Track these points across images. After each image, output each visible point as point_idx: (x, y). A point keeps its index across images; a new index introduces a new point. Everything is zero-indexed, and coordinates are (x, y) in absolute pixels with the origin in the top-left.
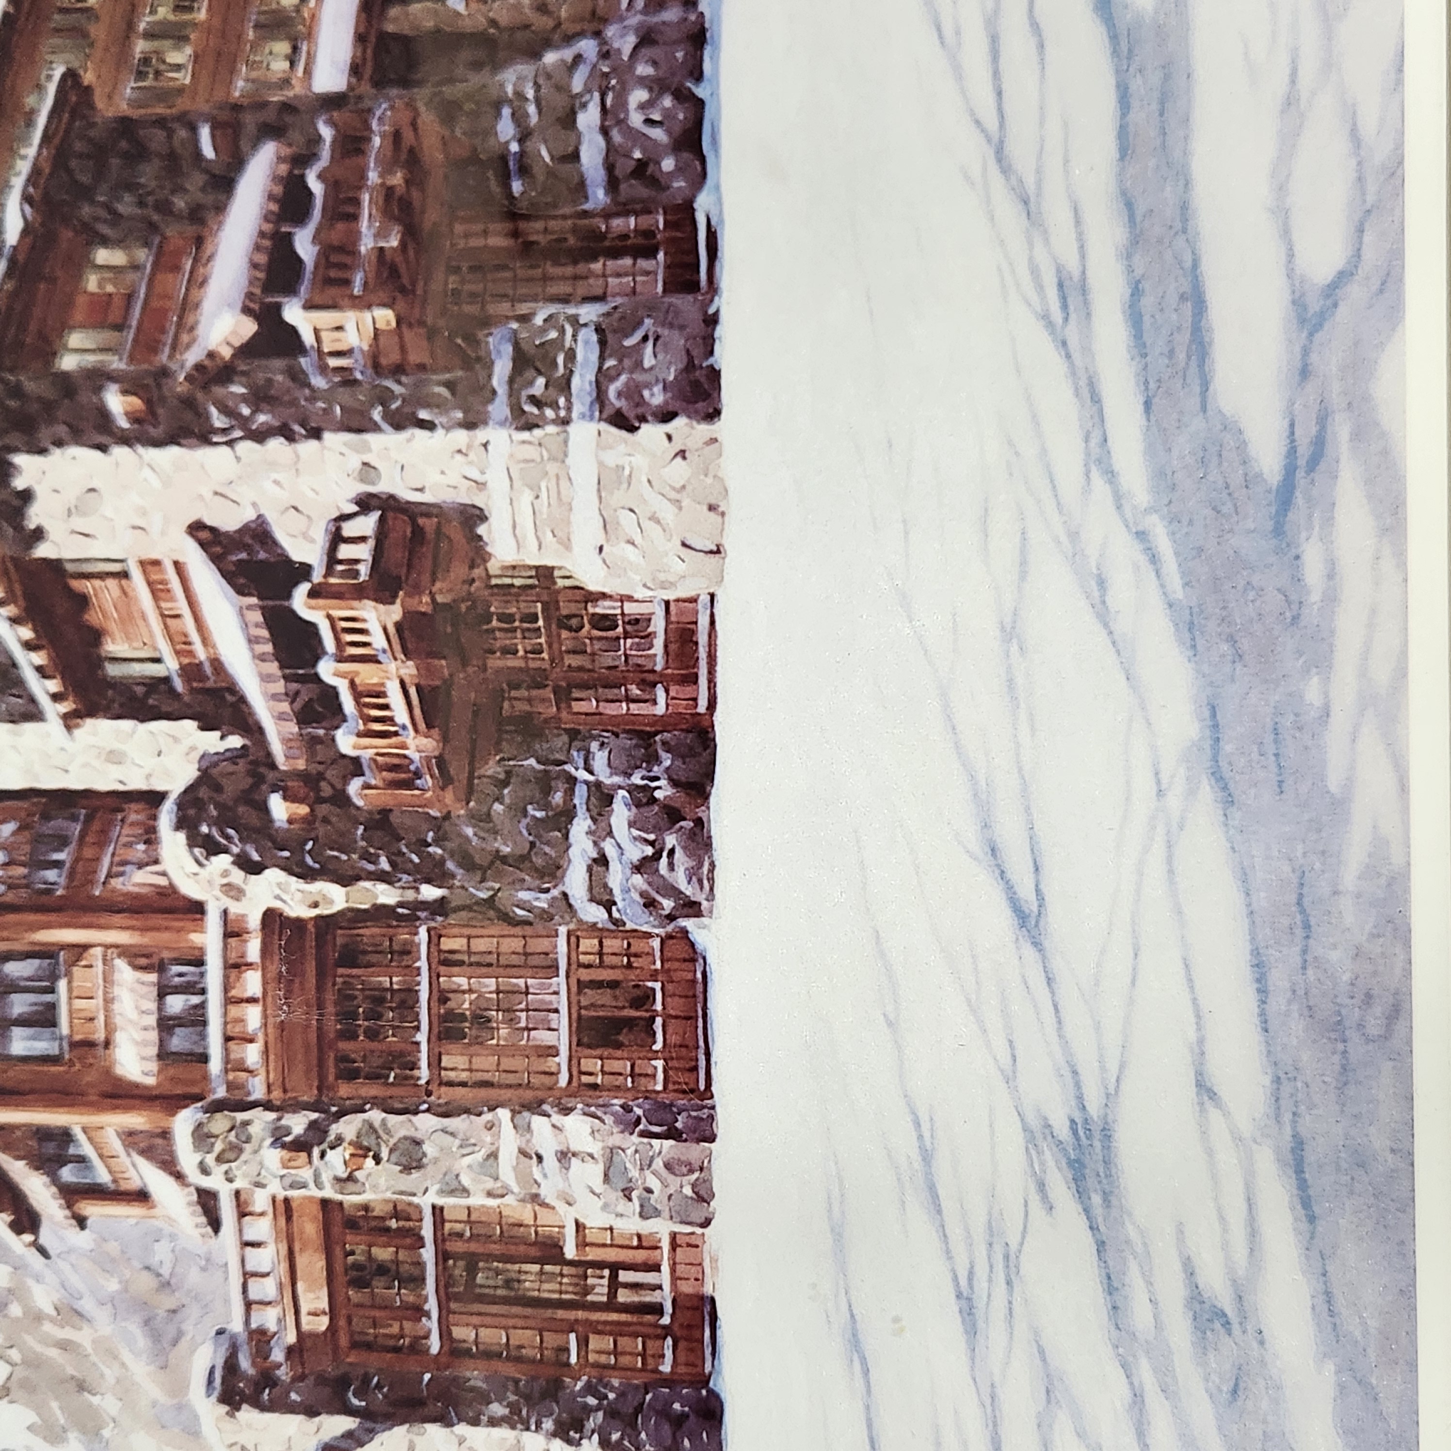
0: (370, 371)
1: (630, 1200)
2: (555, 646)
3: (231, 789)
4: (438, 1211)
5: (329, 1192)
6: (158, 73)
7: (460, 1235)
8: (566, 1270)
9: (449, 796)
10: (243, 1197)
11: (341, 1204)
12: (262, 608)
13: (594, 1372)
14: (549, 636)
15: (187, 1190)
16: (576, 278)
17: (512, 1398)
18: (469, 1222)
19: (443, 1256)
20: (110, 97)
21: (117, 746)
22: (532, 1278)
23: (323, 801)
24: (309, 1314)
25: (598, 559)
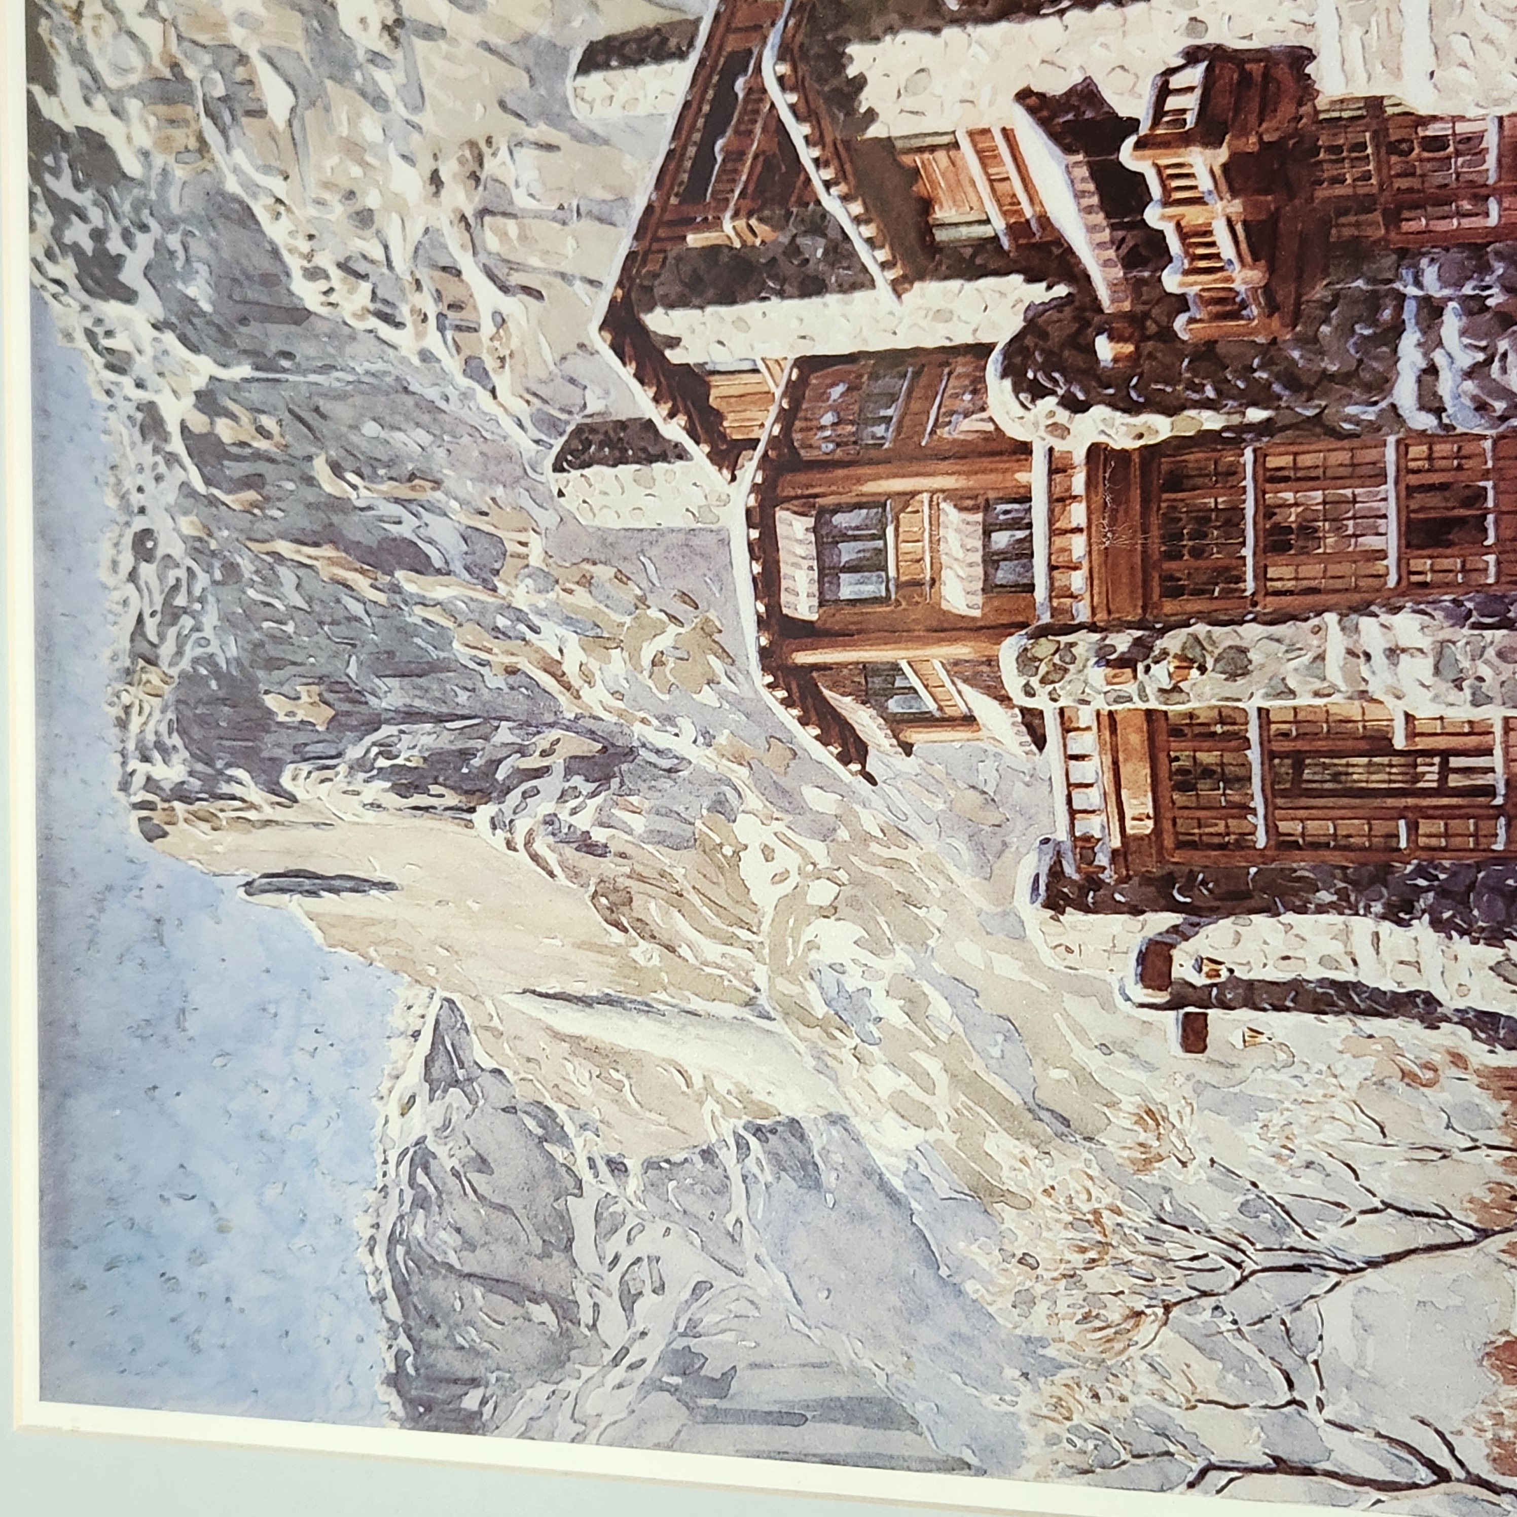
1: (1461, 689)
2: (1385, 171)
3: (1056, 335)
4: (1262, 712)
5: (1153, 704)
7: (1286, 735)
8: (1395, 760)
9: (1275, 323)
10: (1067, 714)
11: (1166, 713)
12: (1089, 164)
13: (1424, 855)
14: (1379, 162)
15: (1010, 712)
17: (1341, 885)
18: (1296, 722)
19: (1269, 755)
21: (943, 305)
22: (1360, 770)
23: (1149, 338)
24: (1134, 819)
25: (1429, 84)
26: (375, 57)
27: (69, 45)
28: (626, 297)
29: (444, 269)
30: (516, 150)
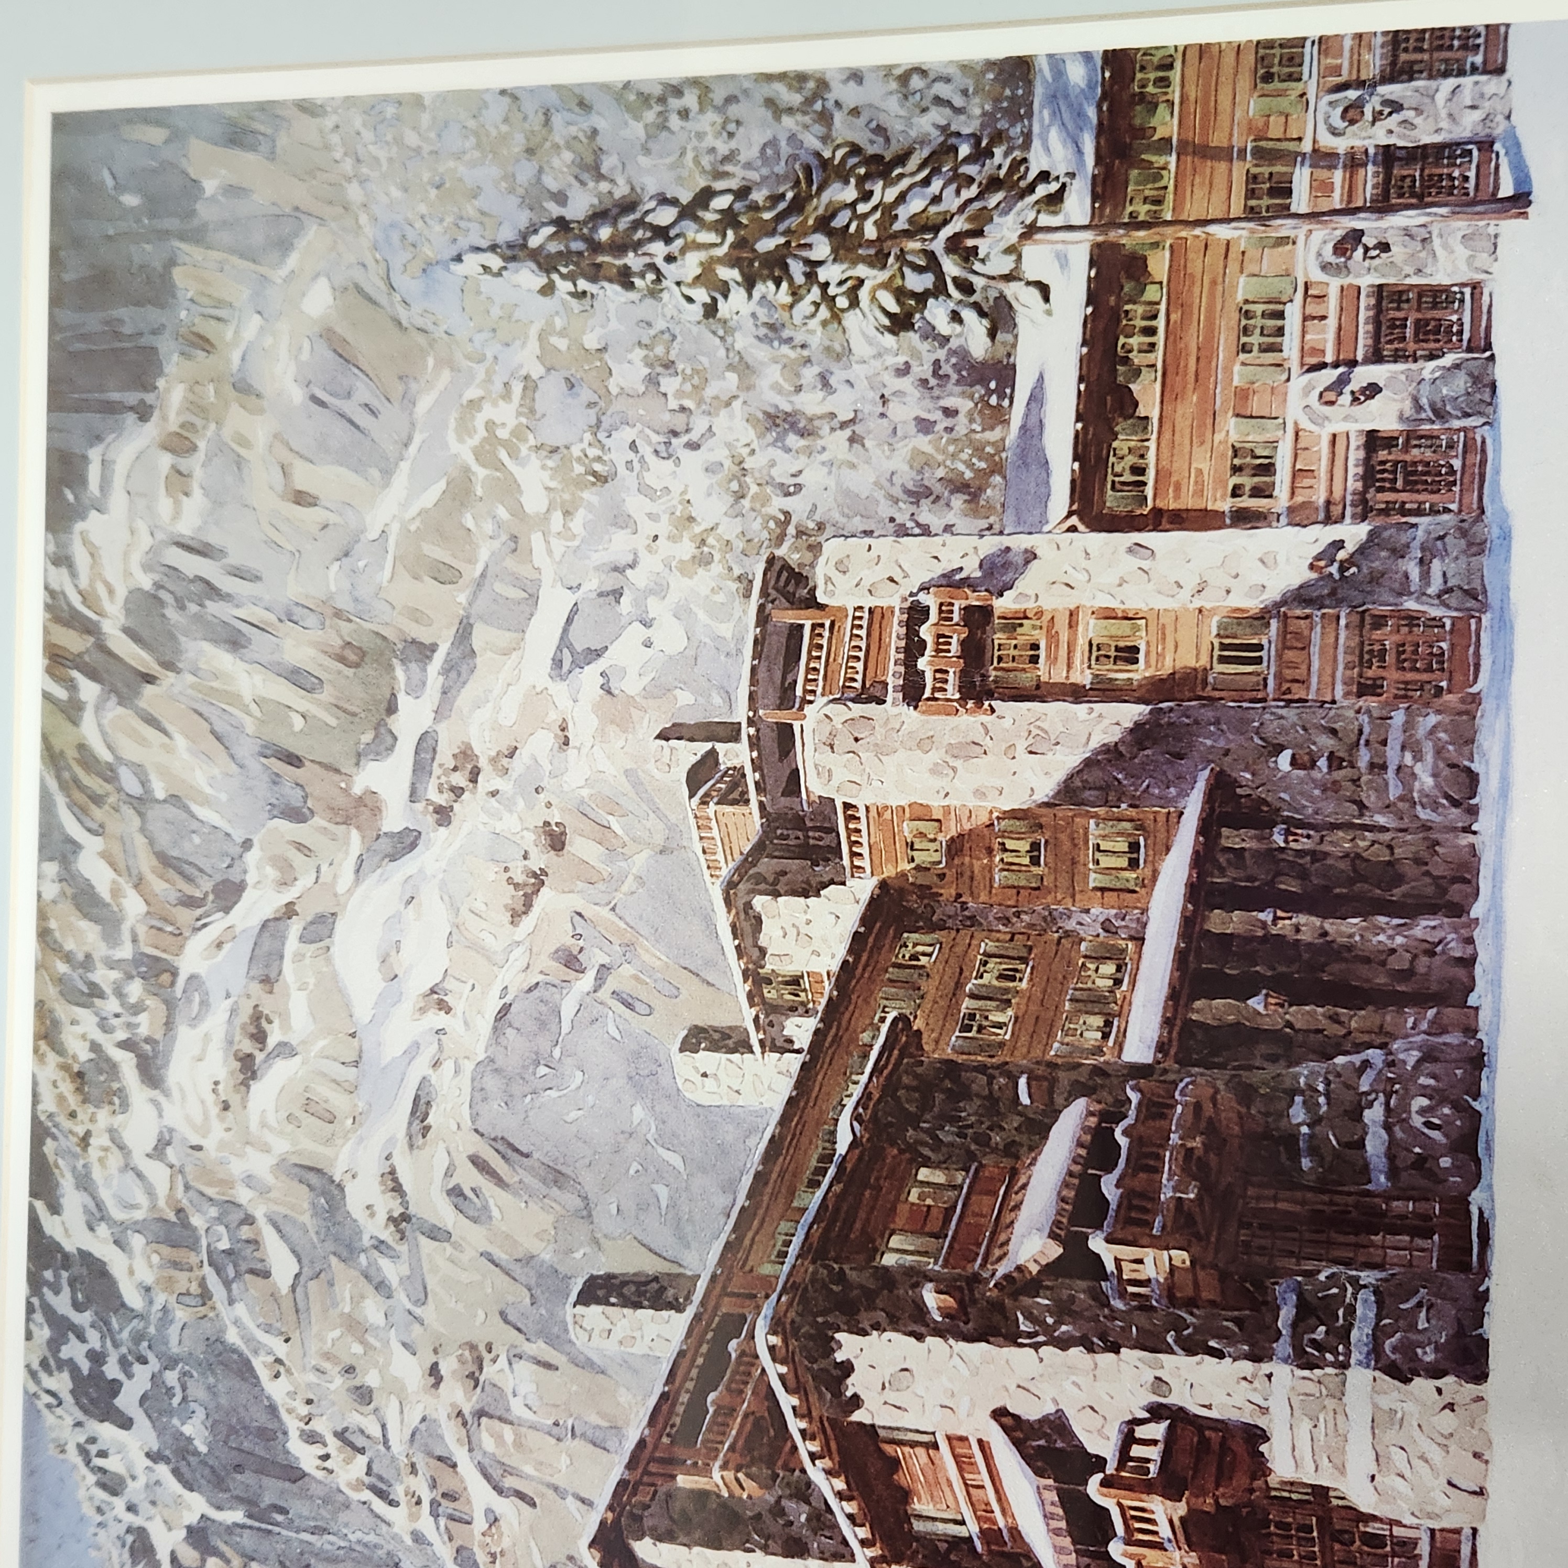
0: (1165, 1301)
2: (1328, 1555)
6: (980, 1029)
12: (1057, 1489)
14: (1322, 1546)
16: (1358, 1246)
20: (937, 1042)
25: (1370, 1486)
26: (380, 1245)
27: (74, 1169)
28: (616, 1521)
29: (440, 1459)
30: (514, 1360)
